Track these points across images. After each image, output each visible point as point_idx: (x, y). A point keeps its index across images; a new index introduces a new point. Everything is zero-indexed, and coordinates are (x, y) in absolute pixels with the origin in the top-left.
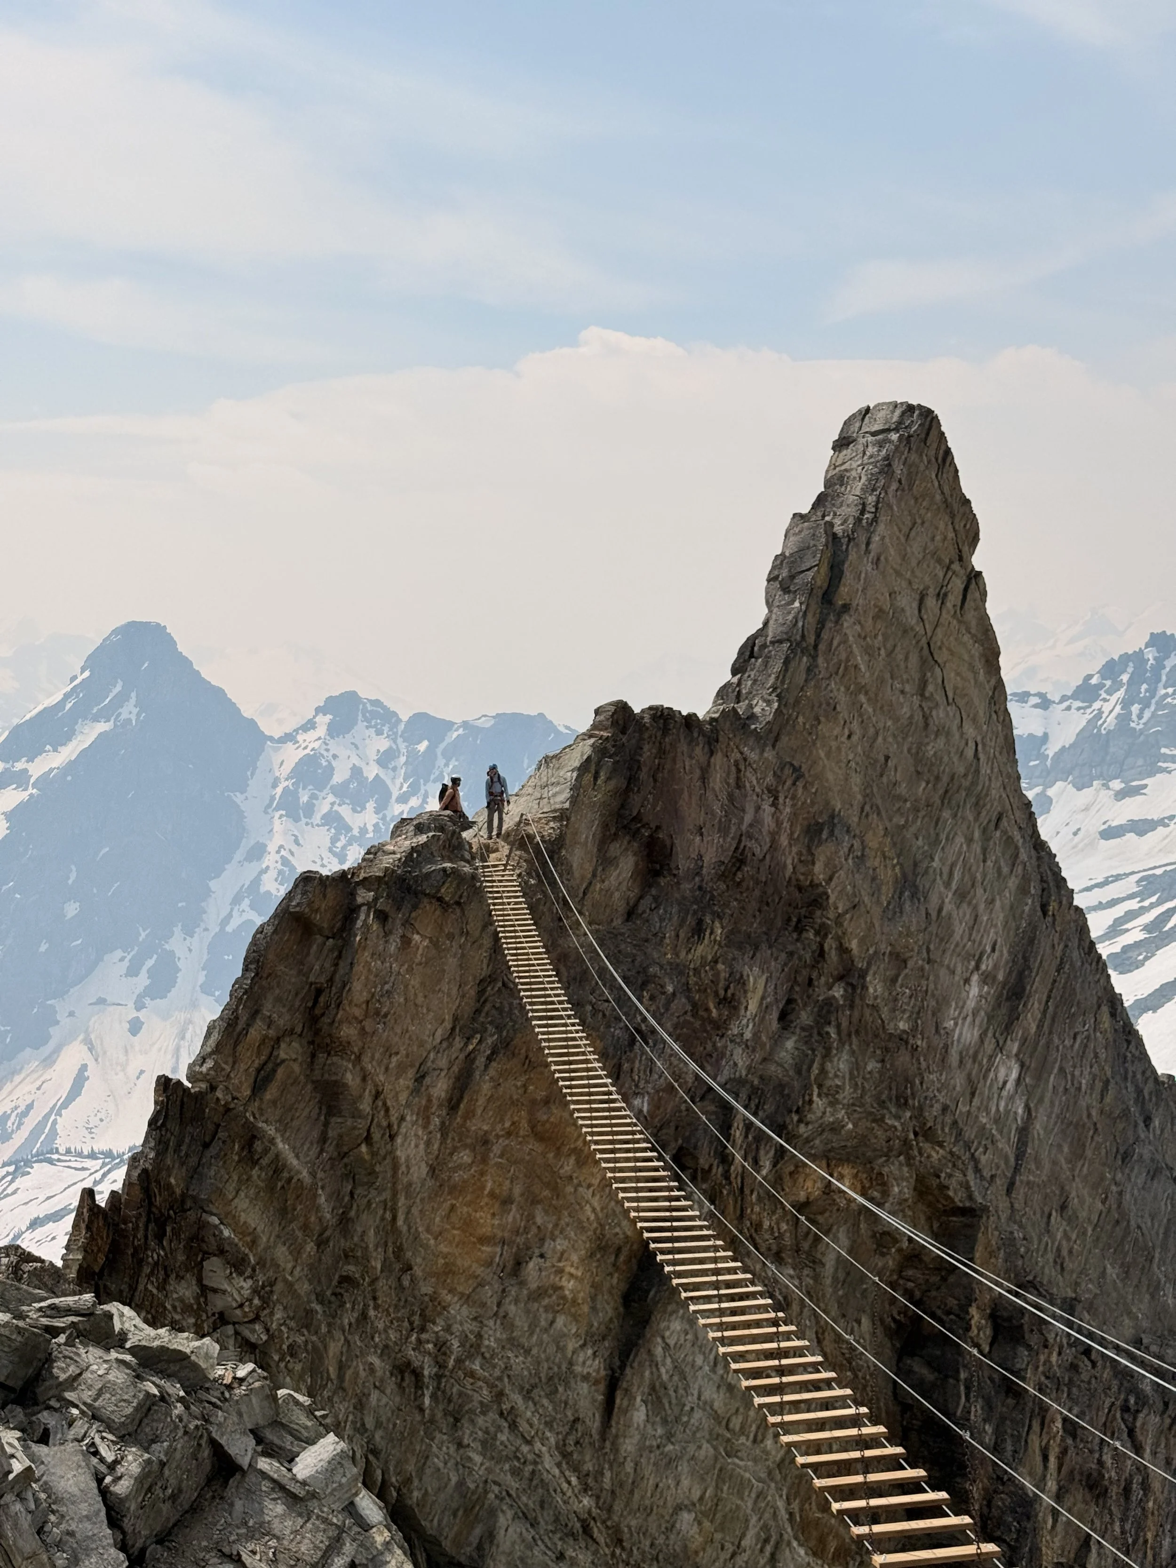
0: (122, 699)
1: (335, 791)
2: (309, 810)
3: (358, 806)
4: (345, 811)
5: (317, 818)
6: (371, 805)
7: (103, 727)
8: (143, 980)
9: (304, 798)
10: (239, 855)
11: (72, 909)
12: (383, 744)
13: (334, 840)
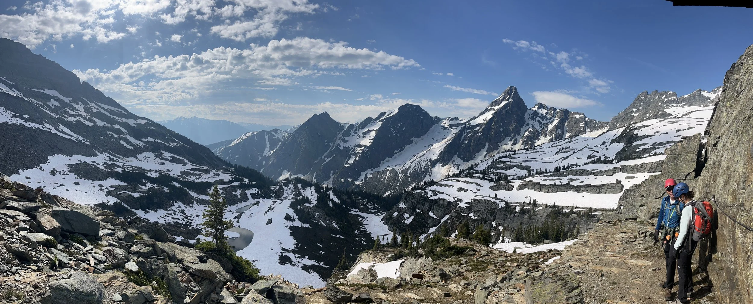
0: (509, 98)
1: (539, 117)
2: (535, 119)
3: (543, 120)
4: (541, 120)
5: (537, 121)
6: (545, 120)
7: (506, 102)
8: (512, 142)
9: (535, 117)
10: (525, 125)
11: (501, 130)
12: (546, 111)
13: (540, 124)
